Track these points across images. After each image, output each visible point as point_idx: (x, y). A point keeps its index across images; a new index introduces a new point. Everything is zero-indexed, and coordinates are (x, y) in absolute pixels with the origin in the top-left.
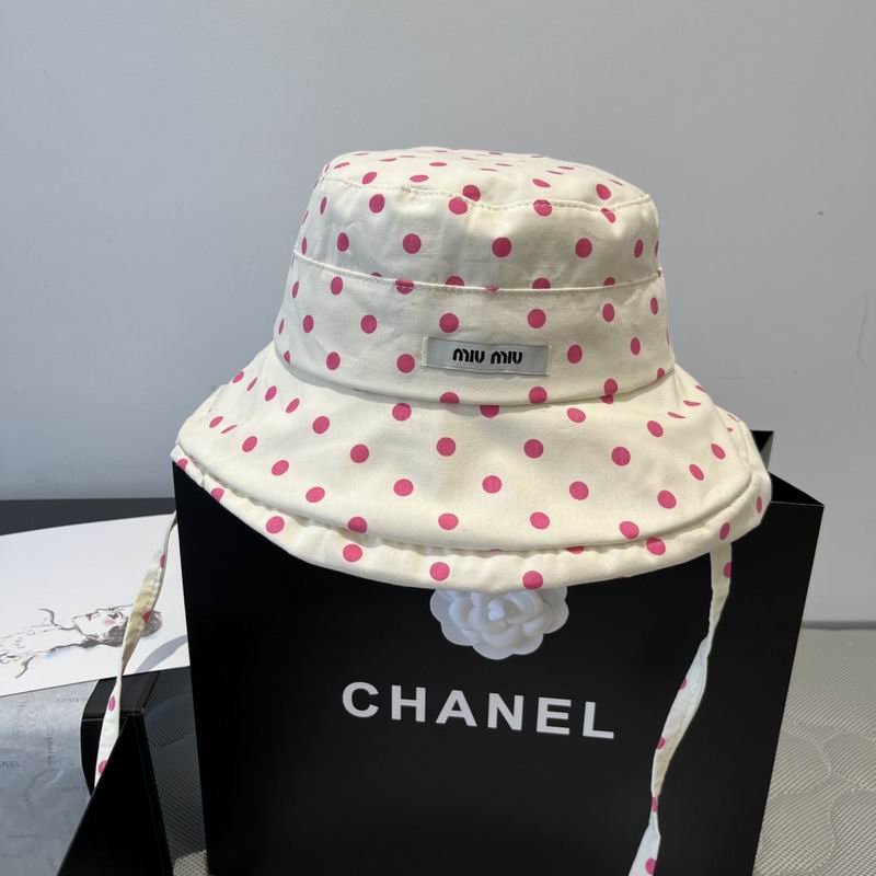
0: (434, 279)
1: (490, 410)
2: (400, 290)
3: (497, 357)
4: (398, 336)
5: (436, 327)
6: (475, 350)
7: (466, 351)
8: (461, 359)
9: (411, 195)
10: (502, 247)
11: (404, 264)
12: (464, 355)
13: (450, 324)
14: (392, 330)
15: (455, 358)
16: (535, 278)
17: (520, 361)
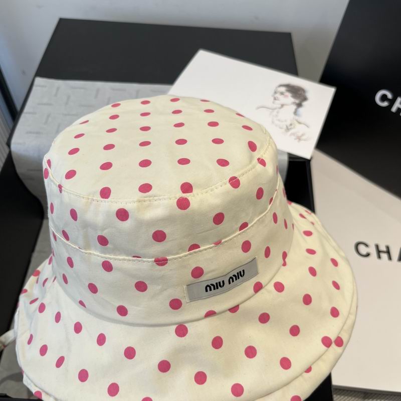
0: (180, 251)
1: (234, 309)
2: (158, 264)
3: (231, 279)
4: (166, 290)
5: (190, 278)
6: (218, 282)
7: (212, 285)
8: (211, 290)
9: (147, 203)
10: (219, 219)
11: (158, 249)
12: (212, 287)
13: (198, 272)
14: (159, 287)
15: (207, 291)
16: (239, 225)
17: (244, 275)
